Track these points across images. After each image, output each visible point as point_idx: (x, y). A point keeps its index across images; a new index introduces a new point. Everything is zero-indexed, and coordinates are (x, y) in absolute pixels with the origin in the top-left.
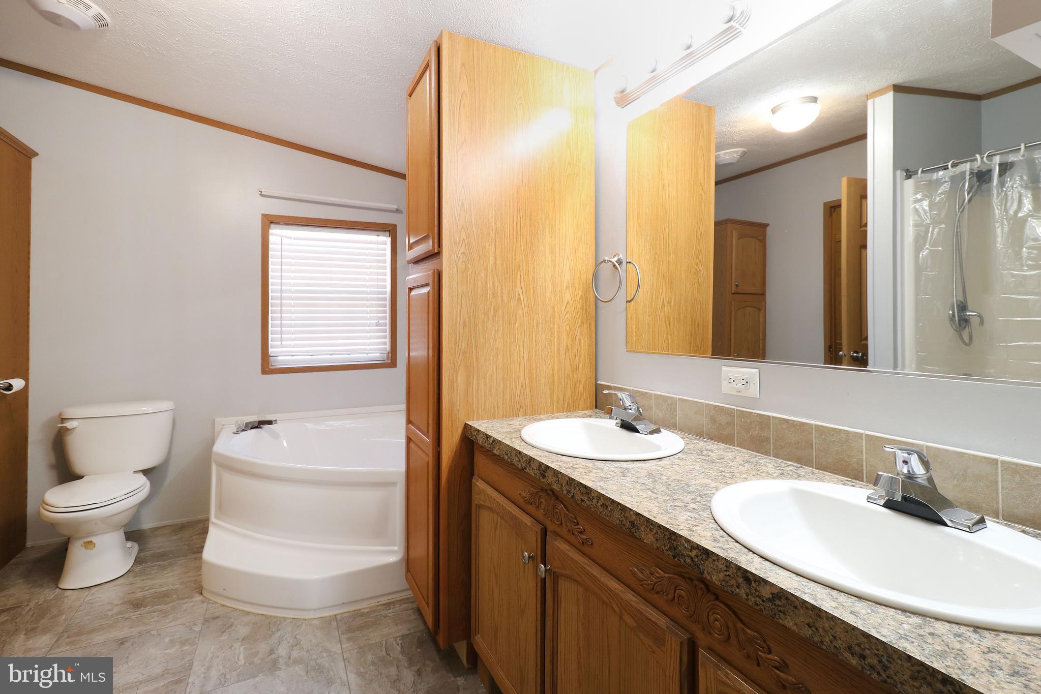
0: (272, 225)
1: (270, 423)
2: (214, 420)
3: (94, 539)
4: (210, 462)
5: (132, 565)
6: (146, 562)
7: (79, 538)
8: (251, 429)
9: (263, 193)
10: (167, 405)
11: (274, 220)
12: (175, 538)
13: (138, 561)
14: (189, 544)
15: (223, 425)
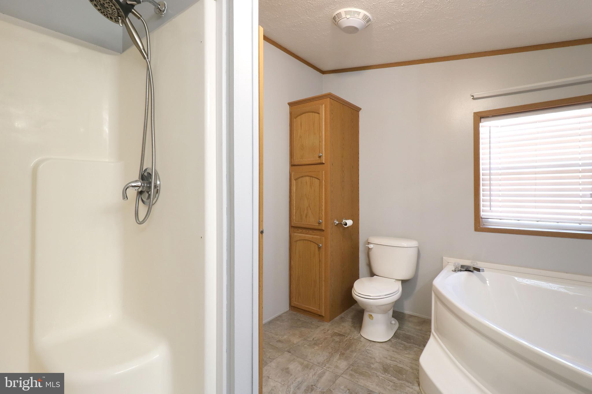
0: (482, 120)
1: (478, 270)
2: (442, 258)
3: (373, 315)
4: (431, 291)
5: (392, 336)
6: (399, 339)
7: (368, 311)
8: (466, 271)
9: (474, 97)
10: (414, 243)
11: (483, 115)
12: (418, 328)
13: (396, 336)
14: (424, 337)
15: (448, 262)
